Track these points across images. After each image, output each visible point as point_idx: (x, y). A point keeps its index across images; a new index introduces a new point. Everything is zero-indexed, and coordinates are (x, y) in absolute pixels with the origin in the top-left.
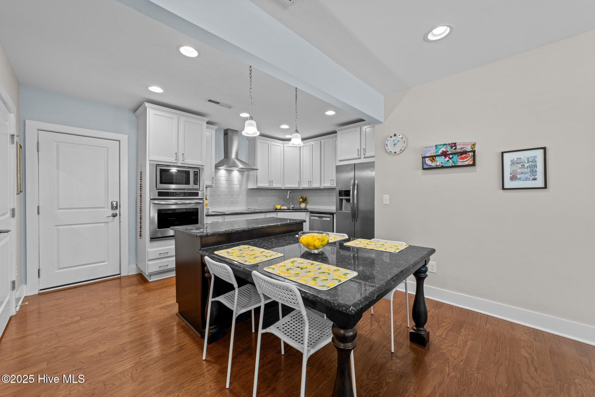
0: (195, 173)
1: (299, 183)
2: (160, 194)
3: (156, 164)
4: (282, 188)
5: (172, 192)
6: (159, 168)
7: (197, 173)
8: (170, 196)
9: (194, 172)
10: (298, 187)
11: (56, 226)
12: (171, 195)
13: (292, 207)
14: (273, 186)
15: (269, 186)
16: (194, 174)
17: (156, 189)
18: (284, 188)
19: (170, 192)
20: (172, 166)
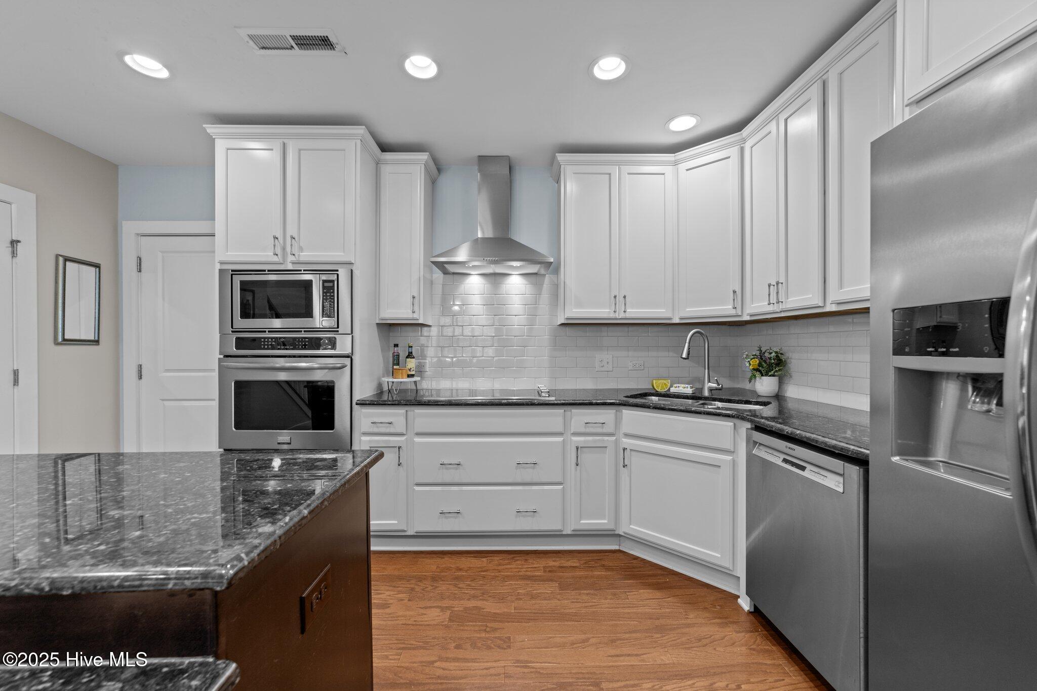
0: (326, 284)
1: (739, 295)
2: (241, 343)
3: (232, 271)
4: (670, 319)
5: (268, 338)
6: (237, 279)
7: (331, 284)
8: (264, 349)
9: (324, 281)
10: (733, 312)
11: (163, 400)
12: (264, 345)
13: (711, 390)
14: (628, 315)
15: (612, 315)
16: (324, 287)
17: (232, 332)
18: (681, 319)
19: (265, 338)
20: (267, 272)
